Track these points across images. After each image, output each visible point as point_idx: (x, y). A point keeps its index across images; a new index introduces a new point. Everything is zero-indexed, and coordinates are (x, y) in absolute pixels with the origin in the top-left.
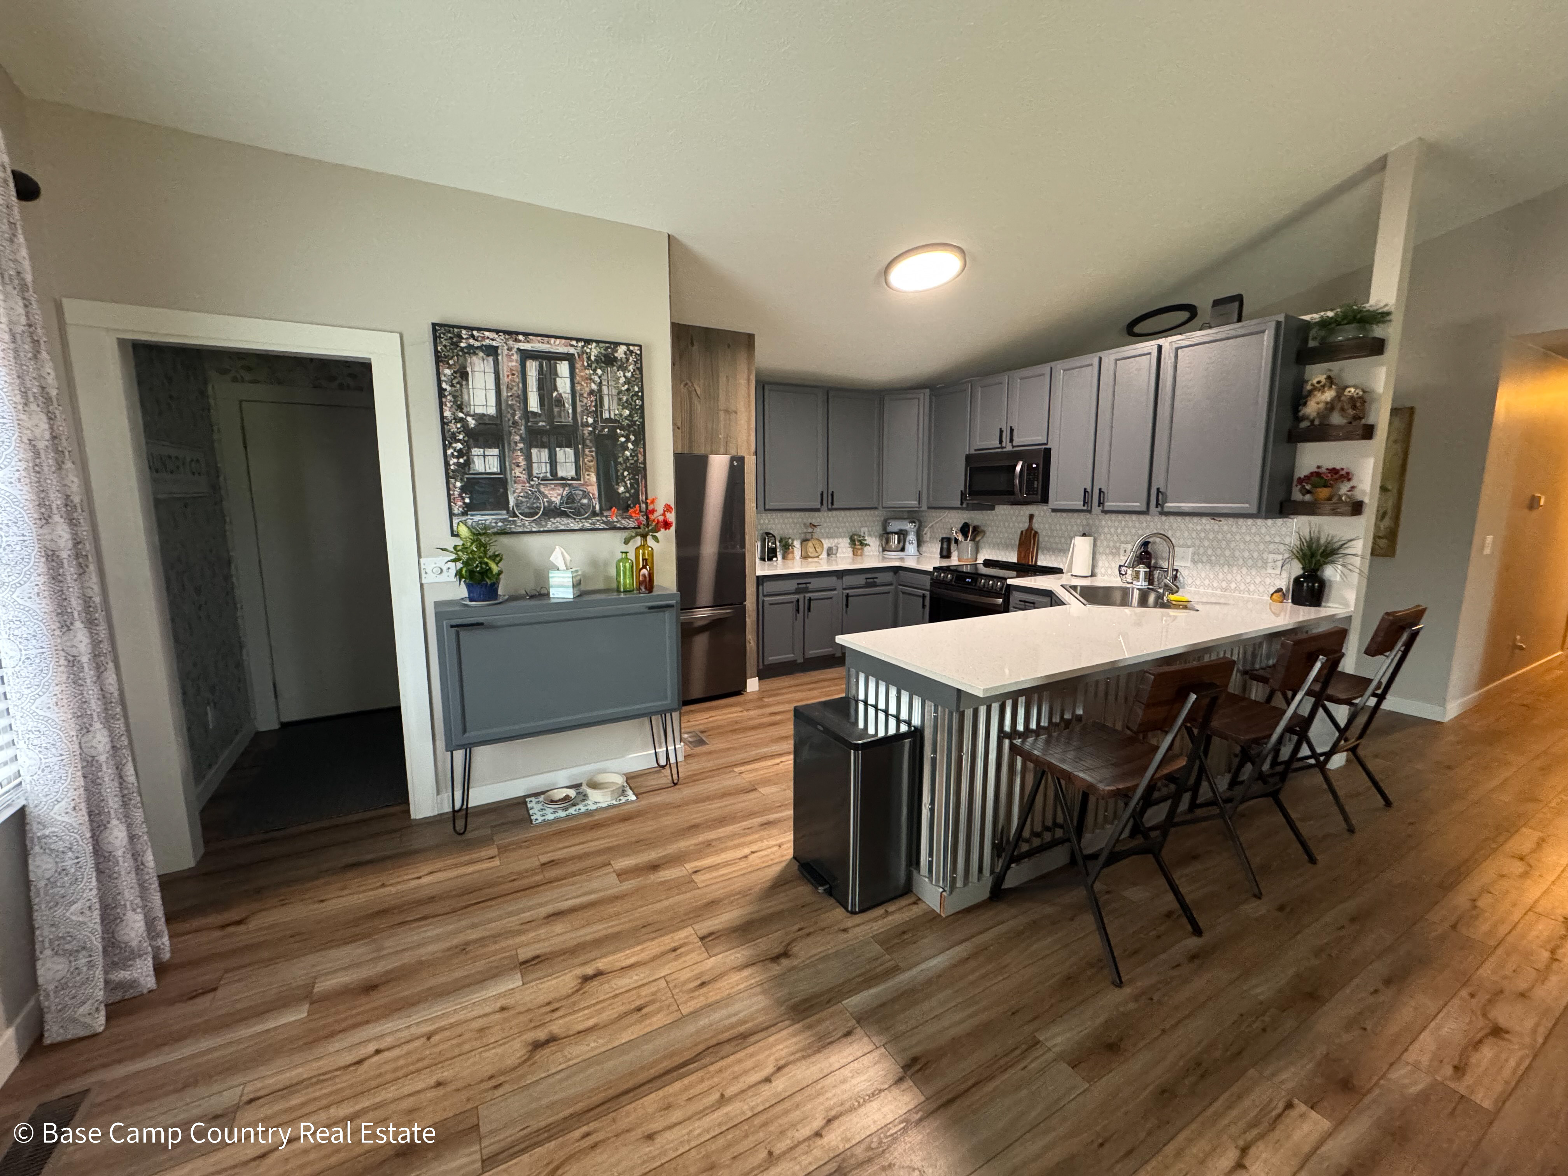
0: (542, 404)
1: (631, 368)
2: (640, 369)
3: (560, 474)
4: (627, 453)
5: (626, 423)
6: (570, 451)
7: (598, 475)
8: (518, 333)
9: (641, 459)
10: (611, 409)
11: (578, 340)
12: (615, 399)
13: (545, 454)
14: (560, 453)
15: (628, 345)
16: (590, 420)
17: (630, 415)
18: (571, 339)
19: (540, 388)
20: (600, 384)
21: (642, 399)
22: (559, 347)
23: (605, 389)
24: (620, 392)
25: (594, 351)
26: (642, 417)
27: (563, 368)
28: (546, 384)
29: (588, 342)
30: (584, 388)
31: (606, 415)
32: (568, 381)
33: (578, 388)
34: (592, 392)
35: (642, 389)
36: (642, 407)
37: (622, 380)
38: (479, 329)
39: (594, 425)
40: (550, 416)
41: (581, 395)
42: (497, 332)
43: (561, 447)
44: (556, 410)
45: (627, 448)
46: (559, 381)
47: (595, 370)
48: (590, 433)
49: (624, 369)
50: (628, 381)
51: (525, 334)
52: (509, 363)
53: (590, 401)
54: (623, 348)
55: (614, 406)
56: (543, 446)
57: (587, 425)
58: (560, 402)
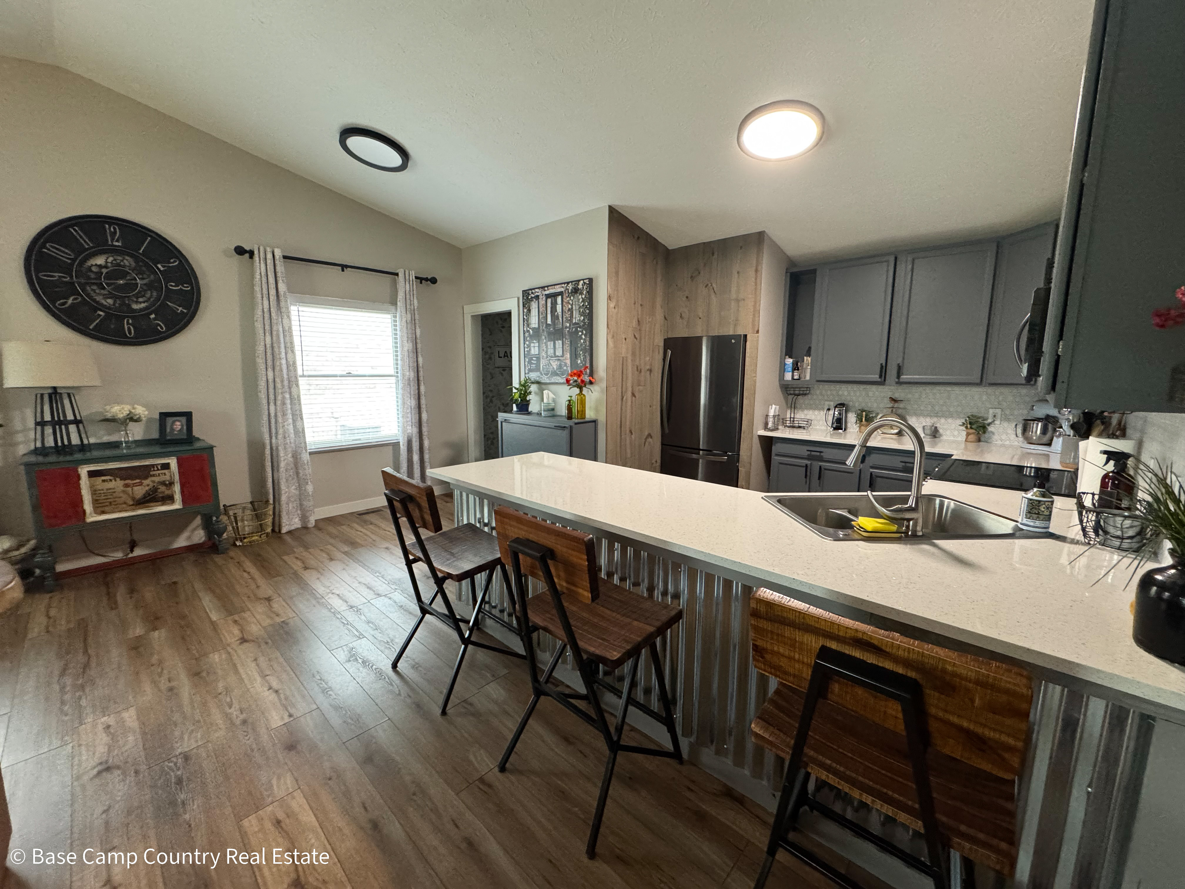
0: (552, 320)
1: (586, 292)
2: (589, 292)
3: (557, 354)
4: (582, 341)
5: (582, 324)
6: (561, 342)
7: (570, 354)
8: (545, 287)
9: (588, 344)
10: (576, 317)
11: (564, 283)
12: (578, 311)
13: (552, 344)
14: (557, 343)
15: (583, 280)
16: (568, 325)
17: (584, 320)
18: (562, 284)
19: (551, 312)
20: (572, 305)
21: (589, 309)
22: (558, 289)
23: (574, 307)
24: (580, 307)
25: (570, 287)
26: (591, 319)
27: (559, 300)
28: (554, 309)
29: (568, 283)
30: (566, 309)
31: (574, 321)
32: (561, 306)
33: (564, 309)
34: (569, 310)
35: (590, 303)
36: (590, 314)
37: (581, 300)
38: (534, 289)
39: (570, 327)
40: (554, 325)
41: (565, 312)
42: (539, 288)
43: (558, 340)
44: (557, 321)
45: (582, 338)
46: (558, 307)
47: (570, 298)
48: (568, 331)
49: (581, 294)
50: (583, 300)
51: (547, 287)
52: (542, 302)
54: (582, 282)
55: (577, 315)
56: (552, 340)
57: (567, 328)
58: (558, 317)
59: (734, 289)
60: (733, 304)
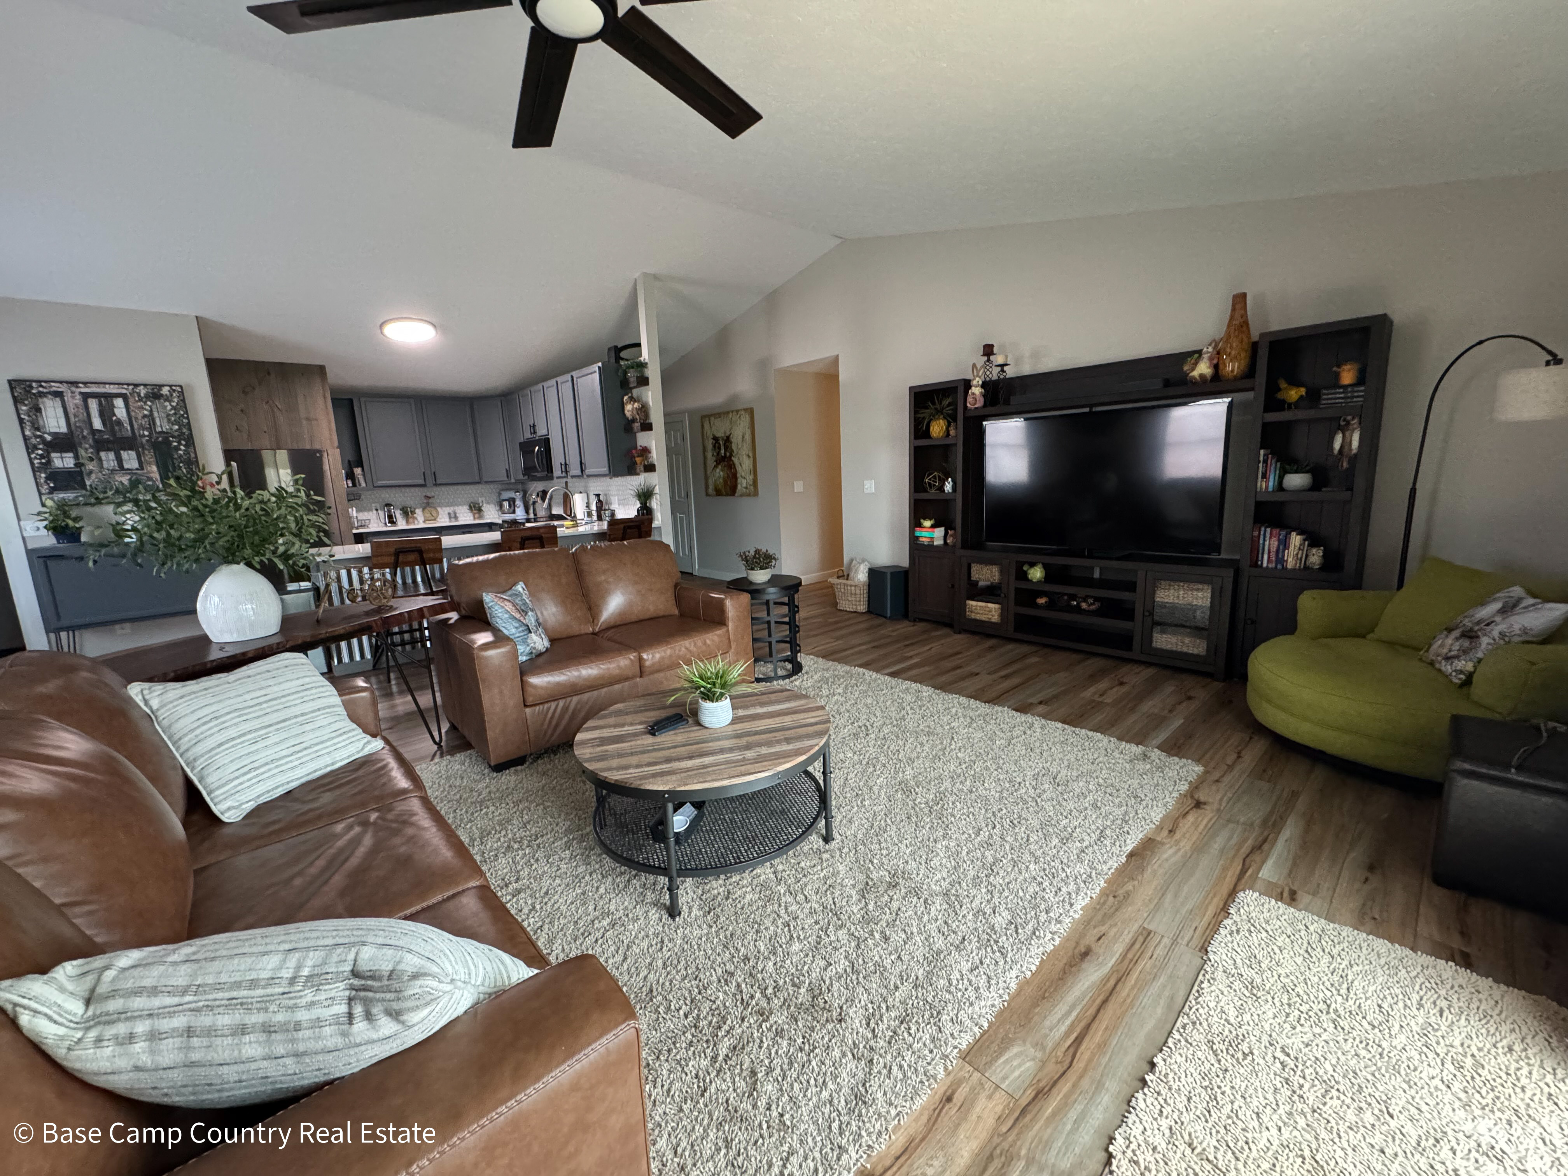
0: (104, 423)
1: (176, 400)
2: (184, 400)
3: (126, 466)
4: (181, 452)
5: (176, 434)
6: (133, 454)
7: (158, 467)
8: (79, 383)
9: (193, 455)
10: (162, 425)
11: (128, 385)
12: (165, 420)
13: (112, 455)
14: (124, 455)
15: (171, 386)
16: (146, 433)
17: (180, 429)
18: (122, 384)
19: (102, 415)
20: (151, 411)
21: (188, 418)
22: (112, 389)
23: (156, 414)
24: (168, 415)
25: (143, 391)
26: (190, 429)
27: (119, 403)
28: (106, 413)
29: (136, 385)
30: (138, 414)
31: (159, 429)
32: (124, 411)
33: (133, 414)
34: (145, 416)
35: (186, 412)
36: (189, 424)
37: (169, 407)
38: (46, 382)
39: (150, 436)
40: (113, 432)
41: (136, 418)
42: (61, 382)
43: (125, 450)
44: (117, 428)
45: (180, 449)
46: (116, 411)
47: (145, 403)
48: (147, 441)
49: (170, 401)
50: (173, 408)
51: (85, 383)
52: (74, 401)
53: (145, 422)
54: (168, 388)
55: (165, 423)
56: (109, 450)
57: (144, 436)
58: (119, 422)
59: (301, 407)
60: (304, 422)
